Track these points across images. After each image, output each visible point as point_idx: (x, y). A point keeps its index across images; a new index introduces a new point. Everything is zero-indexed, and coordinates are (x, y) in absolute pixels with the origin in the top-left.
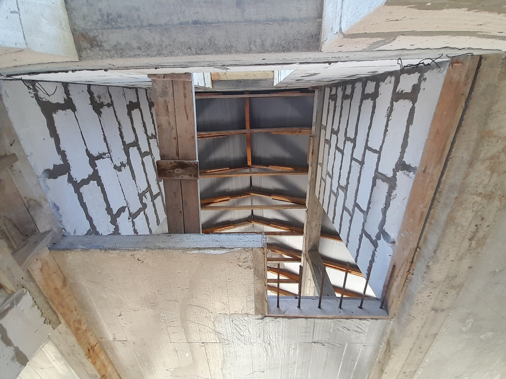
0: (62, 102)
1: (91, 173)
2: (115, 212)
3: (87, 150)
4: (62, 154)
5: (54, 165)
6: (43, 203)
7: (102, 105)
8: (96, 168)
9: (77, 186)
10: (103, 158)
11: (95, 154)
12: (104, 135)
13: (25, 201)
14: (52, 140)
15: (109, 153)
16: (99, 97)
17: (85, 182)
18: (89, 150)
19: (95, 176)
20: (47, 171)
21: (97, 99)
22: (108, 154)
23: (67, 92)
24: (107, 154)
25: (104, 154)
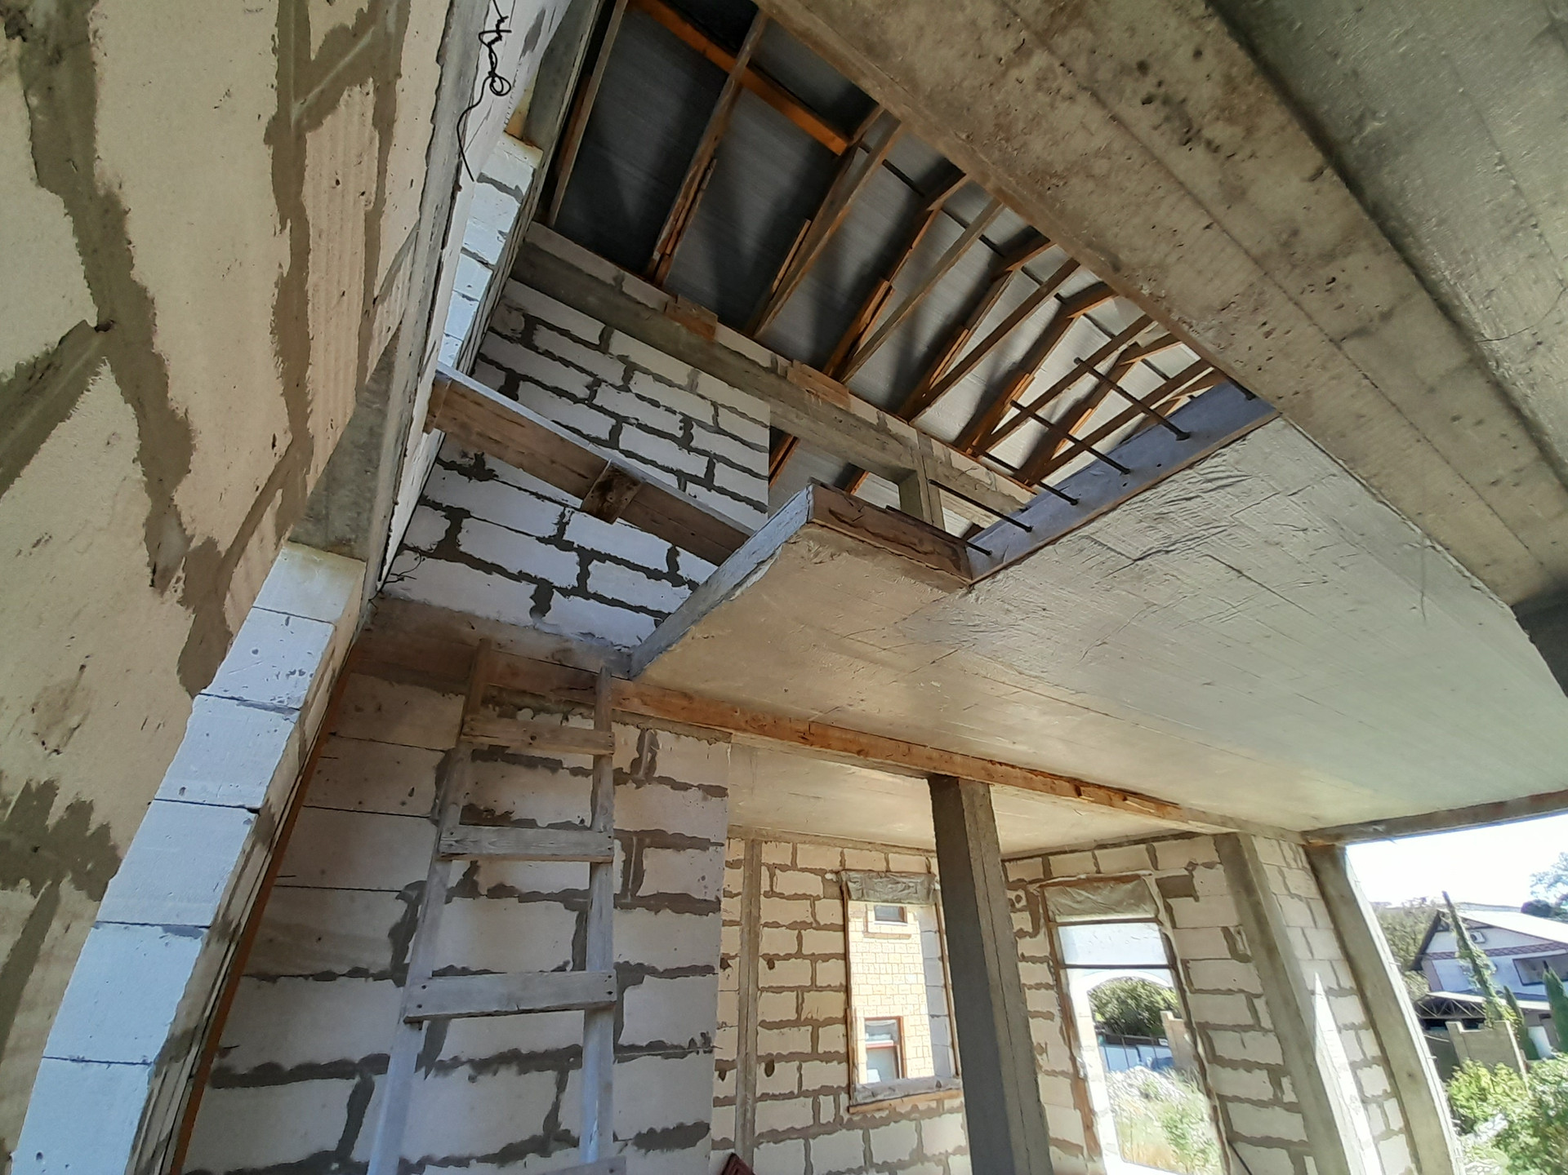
0: (448, 523)
1: (577, 559)
2: (665, 569)
3: (538, 539)
4: (521, 577)
5: (531, 598)
6: (568, 645)
7: (480, 460)
8: (575, 546)
9: (580, 589)
10: (567, 523)
11: (552, 531)
12: (532, 493)
13: (550, 660)
14: (496, 576)
15: (565, 506)
16: (465, 455)
17: (583, 576)
18: (541, 536)
19: (587, 556)
20: (532, 611)
21: (465, 462)
22: (567, 509)
23: (436, 506)
24: (566, 512)
25: (563, 515)
